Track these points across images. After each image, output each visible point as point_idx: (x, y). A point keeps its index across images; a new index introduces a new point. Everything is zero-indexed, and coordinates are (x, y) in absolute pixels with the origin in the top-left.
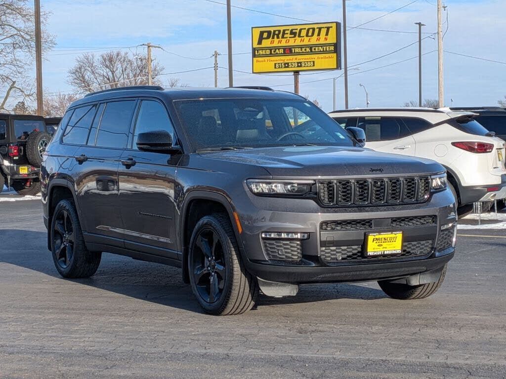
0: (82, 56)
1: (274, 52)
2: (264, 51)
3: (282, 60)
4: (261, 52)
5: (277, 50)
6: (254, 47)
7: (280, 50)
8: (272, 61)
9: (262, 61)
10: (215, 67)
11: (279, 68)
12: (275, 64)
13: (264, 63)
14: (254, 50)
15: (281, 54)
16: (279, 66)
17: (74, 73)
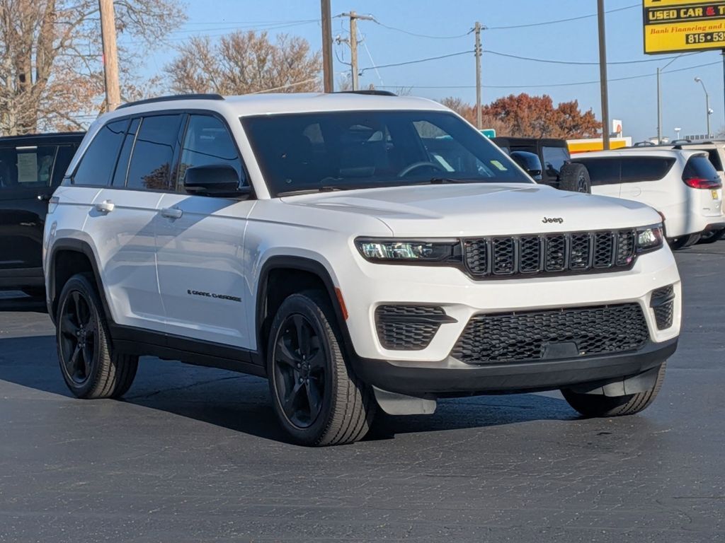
0: (188, 42)
1: (685, 13)
2: (665, 12)
3: (700, 28)
4: (659, 15)
5: (691, 10)
6: (646, 6)
7: (696, 10)
8: (680, 30)
9: (662, 31)
10: (475, 51)
11: (695, 42)
12: (687, 36)
13: (665, 34)
14: (646, 11)
15: (699, 16)
16: (695, 38)
17: (172, 71)
